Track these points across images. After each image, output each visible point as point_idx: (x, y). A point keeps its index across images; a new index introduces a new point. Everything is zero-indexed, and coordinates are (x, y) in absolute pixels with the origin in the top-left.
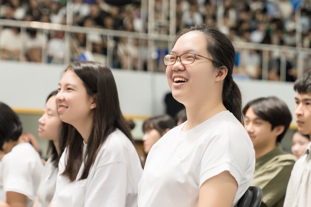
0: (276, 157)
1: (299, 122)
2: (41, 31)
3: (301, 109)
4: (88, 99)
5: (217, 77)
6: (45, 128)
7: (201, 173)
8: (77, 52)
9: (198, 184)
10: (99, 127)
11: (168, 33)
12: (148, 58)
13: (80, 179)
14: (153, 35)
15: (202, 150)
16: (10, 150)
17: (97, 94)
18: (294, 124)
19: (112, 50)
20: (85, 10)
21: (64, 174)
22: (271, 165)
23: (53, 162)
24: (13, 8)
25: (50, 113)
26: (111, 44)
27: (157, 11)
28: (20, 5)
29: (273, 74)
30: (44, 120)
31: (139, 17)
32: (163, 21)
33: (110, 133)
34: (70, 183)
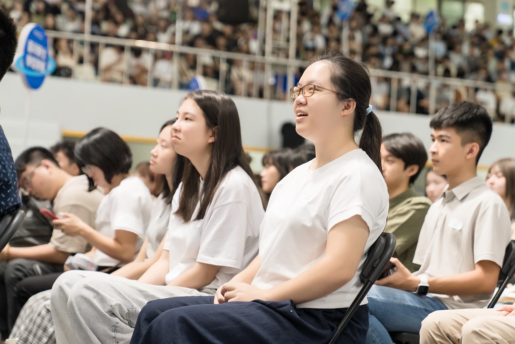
0: (408, 200)
1: (433, 160)
2: (148, 50)
3: (436, 147)
4: (207, 132)
5: (343, 110)
6: (158, 160)
7: (330, 217)
8: (186, 75)
9: (325, 229)
10: (218, 163)
11: (287, 56)
12: (265, 83)
13: (195, 220)
14: (270, 58)
15: (331, 192)
16: (118, 184)
17: (217, 126)
18: (429, 162)
19: (225, 74)
20: (196, 28)
21: (177, 213)
22: (402, 207)
23: (165, 199)
24: (117, 24)
25: (164, 144)
26: (223, 67)
27: (275, 31)
28: (124, 21)
29: (402, 103)
30: (157, 152)
31: (255, 37)
32: (282, 43)
33: (229, 170)
34: (183, 223)
